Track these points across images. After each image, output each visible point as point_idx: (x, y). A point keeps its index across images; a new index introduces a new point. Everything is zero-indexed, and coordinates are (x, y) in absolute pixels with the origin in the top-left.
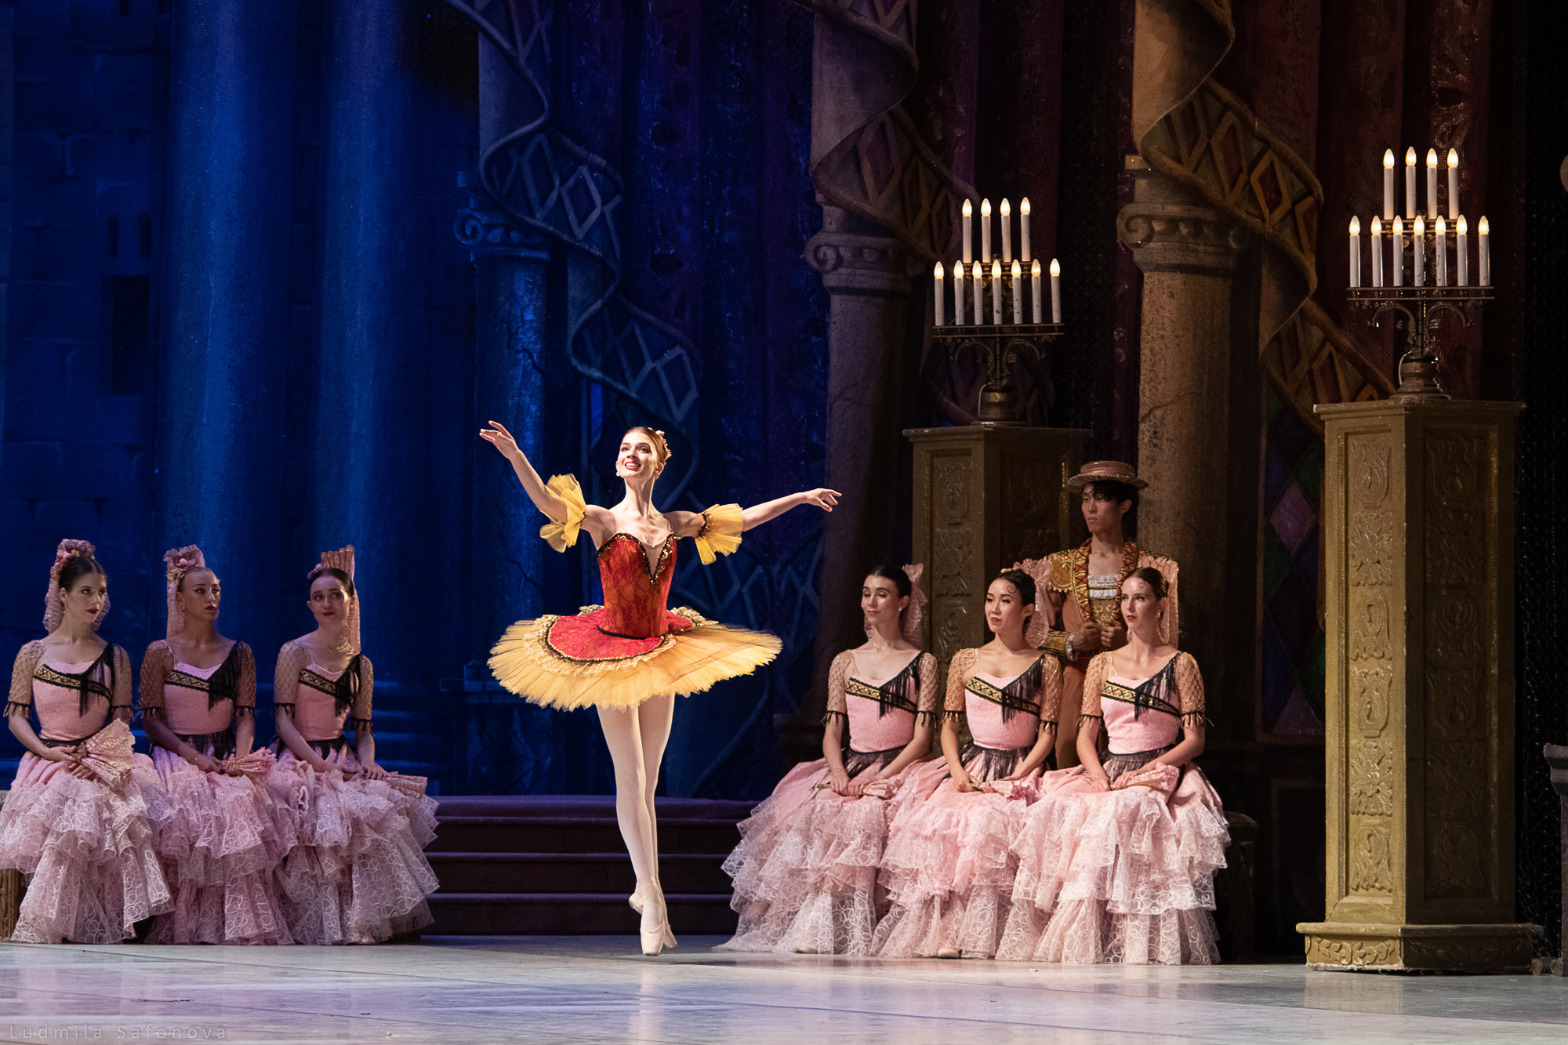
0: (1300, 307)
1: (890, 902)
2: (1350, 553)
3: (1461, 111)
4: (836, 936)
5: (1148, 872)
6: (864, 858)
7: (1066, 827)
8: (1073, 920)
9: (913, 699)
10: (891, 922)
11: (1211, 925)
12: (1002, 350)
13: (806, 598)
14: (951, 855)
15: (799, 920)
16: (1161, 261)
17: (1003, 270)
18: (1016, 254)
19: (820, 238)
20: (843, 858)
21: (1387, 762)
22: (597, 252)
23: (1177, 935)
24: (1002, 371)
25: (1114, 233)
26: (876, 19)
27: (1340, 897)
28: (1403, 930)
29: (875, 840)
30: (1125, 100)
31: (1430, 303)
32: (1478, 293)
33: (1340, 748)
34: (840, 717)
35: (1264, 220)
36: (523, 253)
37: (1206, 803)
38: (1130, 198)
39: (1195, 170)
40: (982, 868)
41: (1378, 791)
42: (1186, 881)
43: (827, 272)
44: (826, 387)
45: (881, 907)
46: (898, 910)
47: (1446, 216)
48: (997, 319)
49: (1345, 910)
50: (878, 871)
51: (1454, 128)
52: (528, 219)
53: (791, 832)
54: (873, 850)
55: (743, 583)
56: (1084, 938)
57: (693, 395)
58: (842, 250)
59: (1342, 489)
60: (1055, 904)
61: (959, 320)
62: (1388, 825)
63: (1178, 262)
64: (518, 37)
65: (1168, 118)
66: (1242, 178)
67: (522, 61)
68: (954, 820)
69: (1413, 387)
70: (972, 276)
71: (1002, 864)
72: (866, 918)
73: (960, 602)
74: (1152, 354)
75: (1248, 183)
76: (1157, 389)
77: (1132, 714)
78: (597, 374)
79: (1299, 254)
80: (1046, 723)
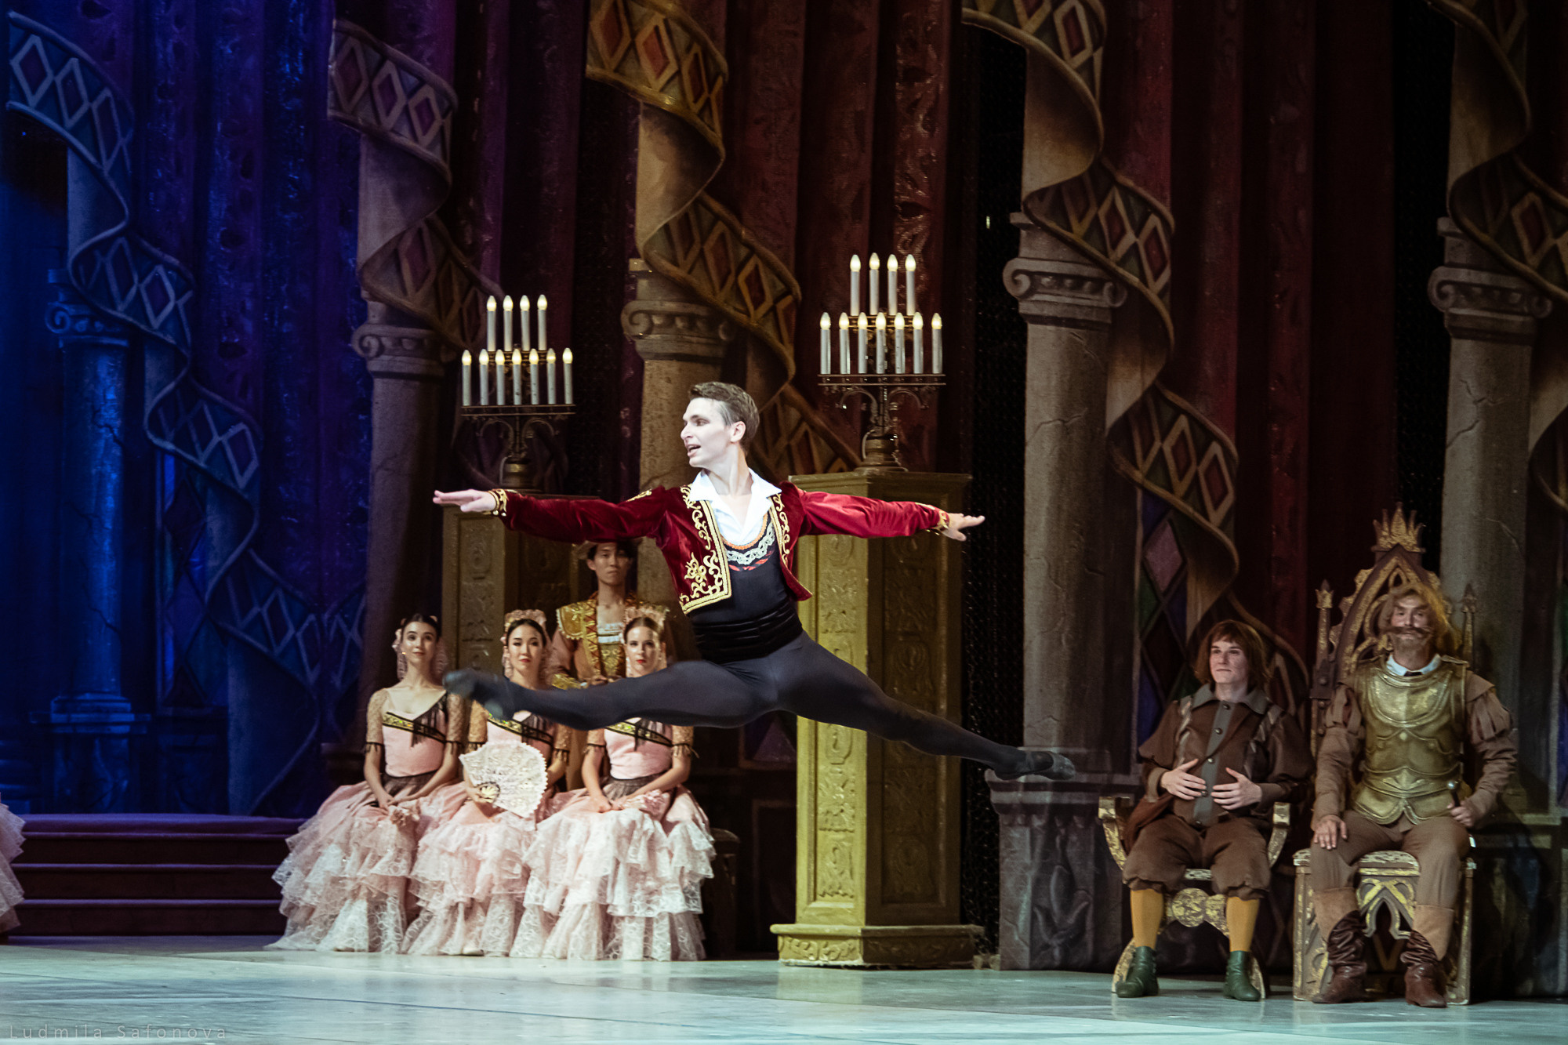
0: (779, 392)
1: (420, 908)
2: (820, 604)
3: (920, 222)
4: (371, 936)
5: (645, 880)
6: (396, 869)
7: (572, 843)
8: (577, 922)
9: (442, 730)
10: (421, 925)
11: (697, 926)
12: (521, 427)
13: (352, 640)
14: (473, 869)
15: (338, 922)
16: (660, 351)
17: (523, 358)
18: (534, 344)
19: (365, 329)
20: (379, 869)
21: (850, 786)
22: (170, 339)
23: (668, 935)
24: (521, 445)
25: (619, 328)
26: (415, 138)
27: (809, 902)
28: (863, 931)
29: (406, 854)
30: (631, 210)
31: (890, 388)
32: (932, 379)
33: (810, 773)
34: (379, 747)
35: (747, 313)
36: (106, 341)
37: (696, 821)
38: (633, 296)
39: (690, 272)
40: (500, 879)
41: (842, 811)
42: (677, 888)
43: (371, 359)
44: (369, 459)
45: (411, 912)
46: (427, 914)
47: (904, 313)
48: (517, 401)
49: (813, 914)
50: (408, 883)
51: (914, 237)
52: (110, 311)
53: (333, 845)
54: (403, 863)
55: (297, 629)
56: (588, 938)
57: (254, 465)
58: (384, 340)
59: (813, 549)
60: (561, 908)
61: (484, 401)
62: (851, 840)
63: (674, 352)
64: (103, 152)
65: (666, 227)
66: (731, 280)
67: (106, 173)
68: (475, 837)
69: (875, 461)
70: (495, 363)
71: (517, 875)
72: (397, 921)
73: (482, 646)
74: (652, 431)
75: (736, 283)
76: (655, 461)
77: (632, 745)
78: (170, 446)
79: (780, 345)
80: (558, 750)
